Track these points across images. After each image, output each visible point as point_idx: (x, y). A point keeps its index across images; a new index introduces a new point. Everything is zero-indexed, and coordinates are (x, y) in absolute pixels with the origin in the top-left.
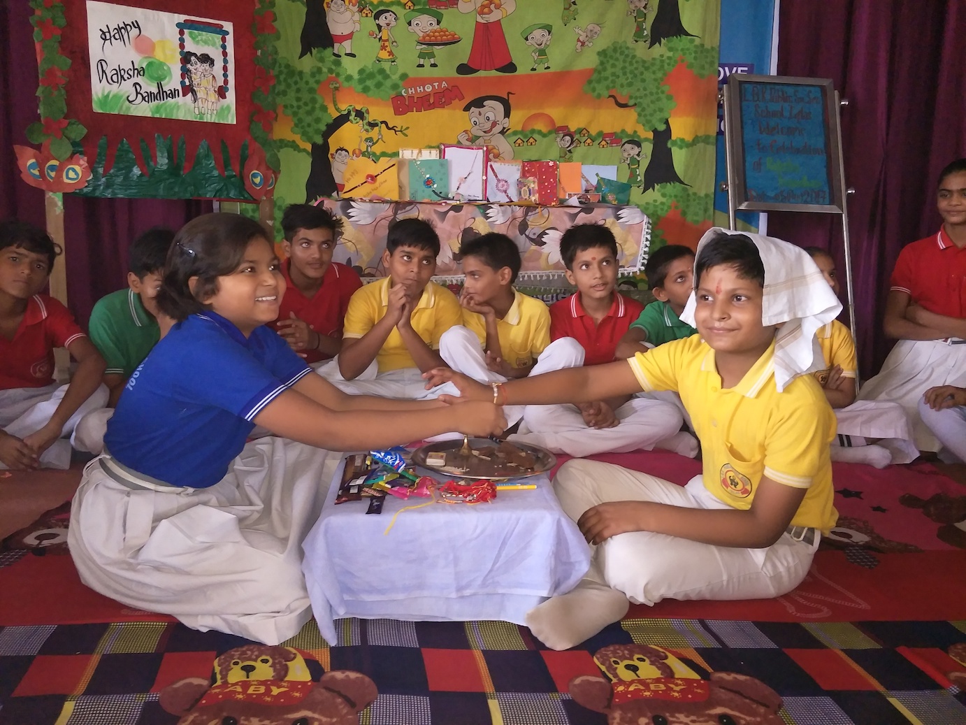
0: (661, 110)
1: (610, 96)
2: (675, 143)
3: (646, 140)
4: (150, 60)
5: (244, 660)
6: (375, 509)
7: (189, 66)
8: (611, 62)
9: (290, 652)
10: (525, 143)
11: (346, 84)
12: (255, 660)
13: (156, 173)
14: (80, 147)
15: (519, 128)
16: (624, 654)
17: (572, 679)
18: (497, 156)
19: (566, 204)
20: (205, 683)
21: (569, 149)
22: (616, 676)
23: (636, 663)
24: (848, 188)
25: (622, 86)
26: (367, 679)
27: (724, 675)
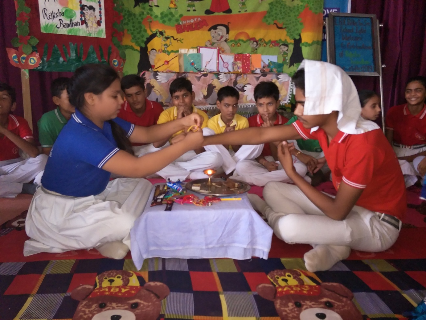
0: (298, 30)
1: (275, 24)
2: (303, 44)
3: (291, 43)
4: (66, 9)
5: (109, 277)
6: (169, 209)
7: (84, 11)
8: (275, 7)
9: (130, 273)
10: (236, 46)
11: (155, 20)
12: (114, 277)
13: (70, 60)
14: (35, 49)
15: (233, 39)
16: (281, 273)
17: (258, 285)
18: (223, 52)
19: (254, 73)
20: (91, 287)
21: (256, 48)
22: (278, 284)
23: (287, 278)
24: (382, 64)
25: (280, 19)
26: (165, 286)
27: (327, 284)
